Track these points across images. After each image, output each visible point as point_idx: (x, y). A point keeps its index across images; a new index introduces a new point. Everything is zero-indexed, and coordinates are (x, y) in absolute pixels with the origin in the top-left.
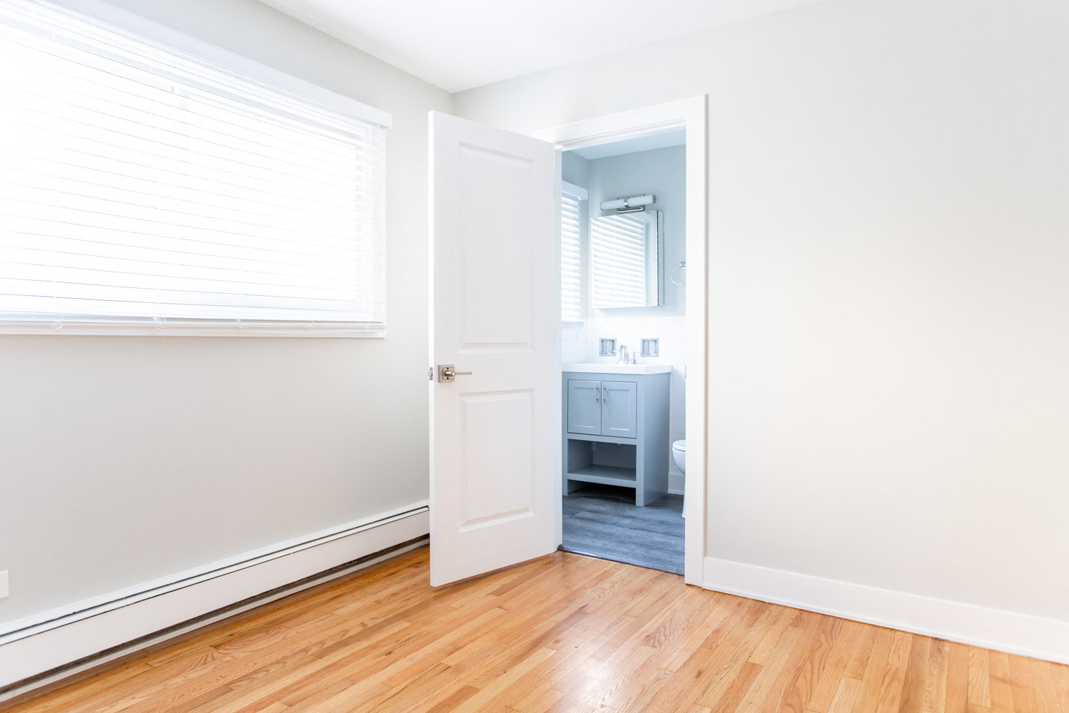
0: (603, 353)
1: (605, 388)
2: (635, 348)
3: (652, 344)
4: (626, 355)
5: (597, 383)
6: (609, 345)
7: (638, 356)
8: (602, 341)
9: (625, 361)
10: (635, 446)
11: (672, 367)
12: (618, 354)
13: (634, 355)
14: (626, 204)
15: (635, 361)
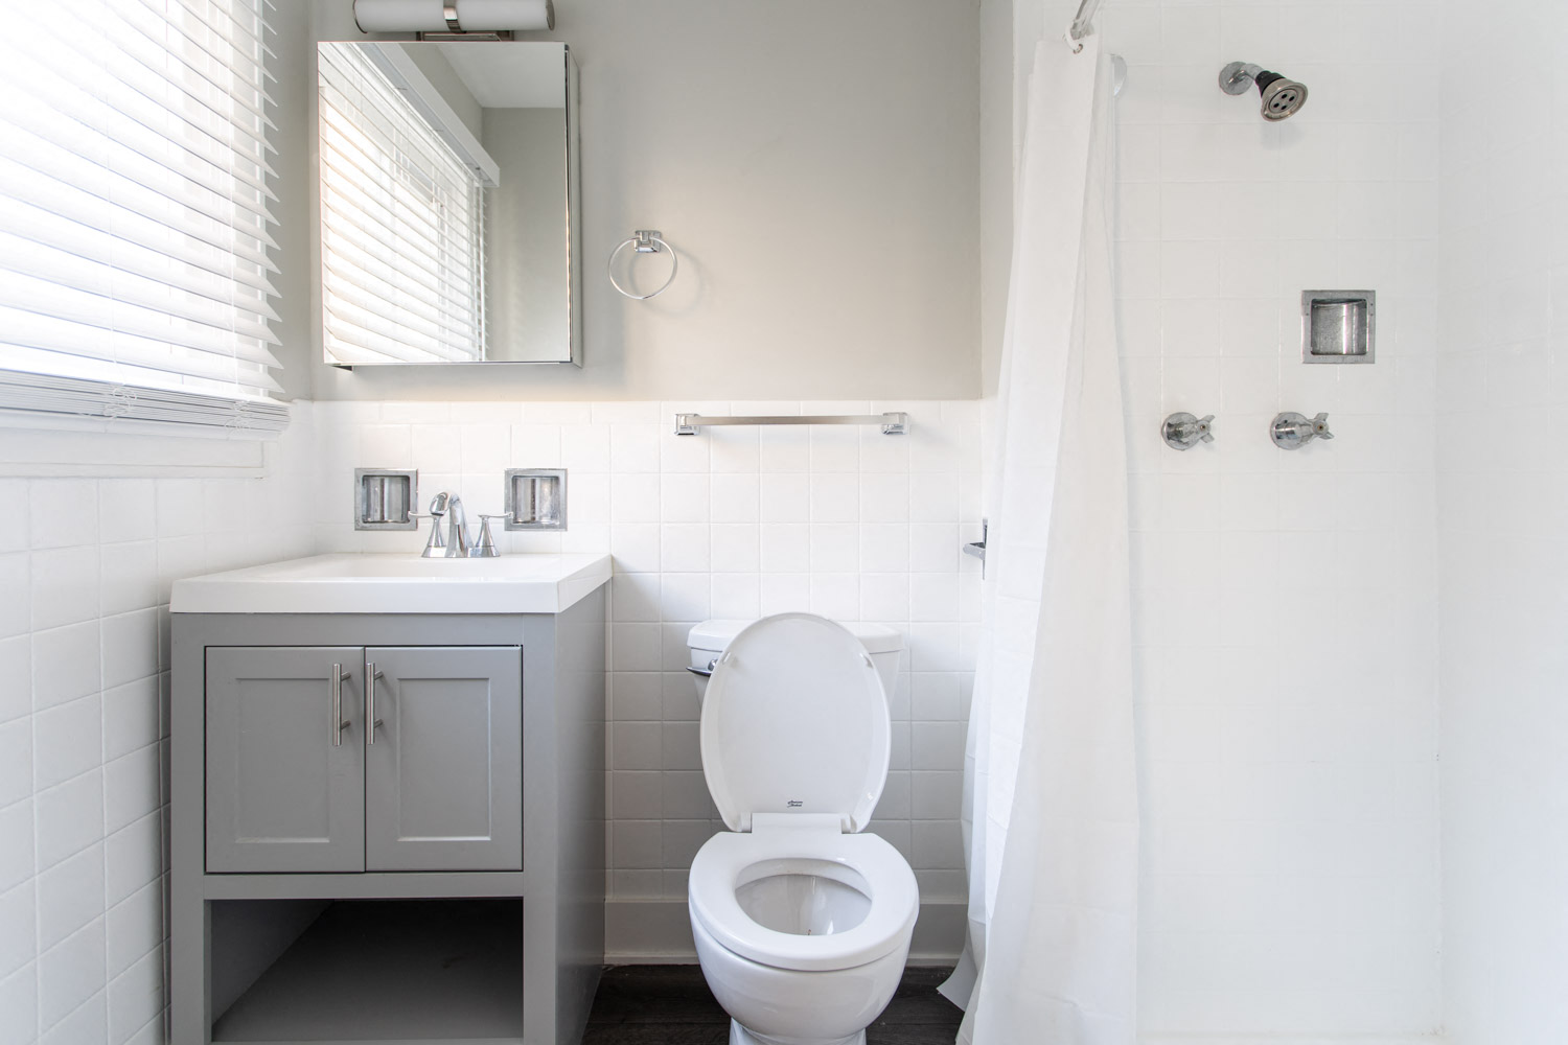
0: (367, 520)
1: (380, 677)
2: (485, 500)
3: (544, 489)
4: (457, 530)
5: (342, 658)
6: (393, 491)
7: (497, 527)
8: (366, 479)
9: (451, 550)
10: (522, 898)
11: (613, 559)
12: (426, 525)
13: (485, 527)
14: (451, 15)
15: (487, 546)
